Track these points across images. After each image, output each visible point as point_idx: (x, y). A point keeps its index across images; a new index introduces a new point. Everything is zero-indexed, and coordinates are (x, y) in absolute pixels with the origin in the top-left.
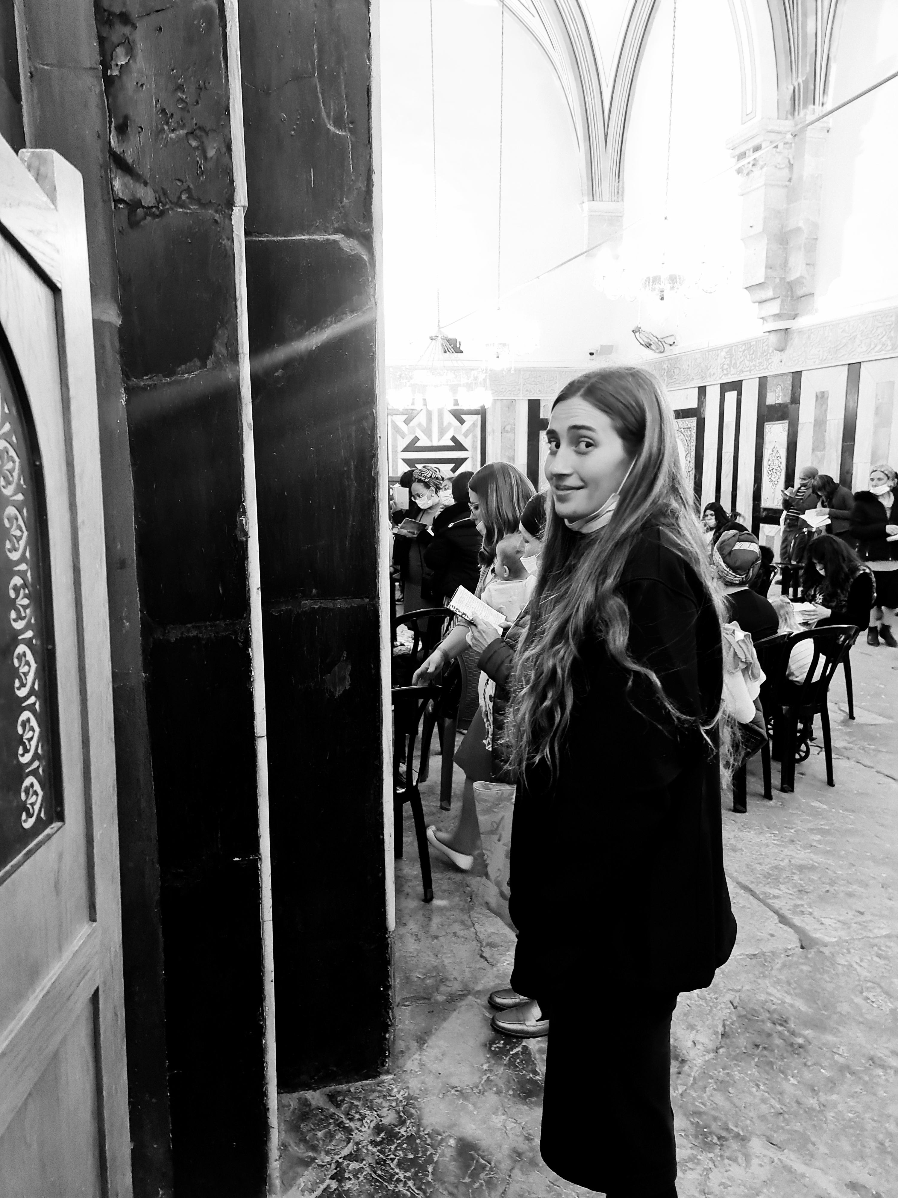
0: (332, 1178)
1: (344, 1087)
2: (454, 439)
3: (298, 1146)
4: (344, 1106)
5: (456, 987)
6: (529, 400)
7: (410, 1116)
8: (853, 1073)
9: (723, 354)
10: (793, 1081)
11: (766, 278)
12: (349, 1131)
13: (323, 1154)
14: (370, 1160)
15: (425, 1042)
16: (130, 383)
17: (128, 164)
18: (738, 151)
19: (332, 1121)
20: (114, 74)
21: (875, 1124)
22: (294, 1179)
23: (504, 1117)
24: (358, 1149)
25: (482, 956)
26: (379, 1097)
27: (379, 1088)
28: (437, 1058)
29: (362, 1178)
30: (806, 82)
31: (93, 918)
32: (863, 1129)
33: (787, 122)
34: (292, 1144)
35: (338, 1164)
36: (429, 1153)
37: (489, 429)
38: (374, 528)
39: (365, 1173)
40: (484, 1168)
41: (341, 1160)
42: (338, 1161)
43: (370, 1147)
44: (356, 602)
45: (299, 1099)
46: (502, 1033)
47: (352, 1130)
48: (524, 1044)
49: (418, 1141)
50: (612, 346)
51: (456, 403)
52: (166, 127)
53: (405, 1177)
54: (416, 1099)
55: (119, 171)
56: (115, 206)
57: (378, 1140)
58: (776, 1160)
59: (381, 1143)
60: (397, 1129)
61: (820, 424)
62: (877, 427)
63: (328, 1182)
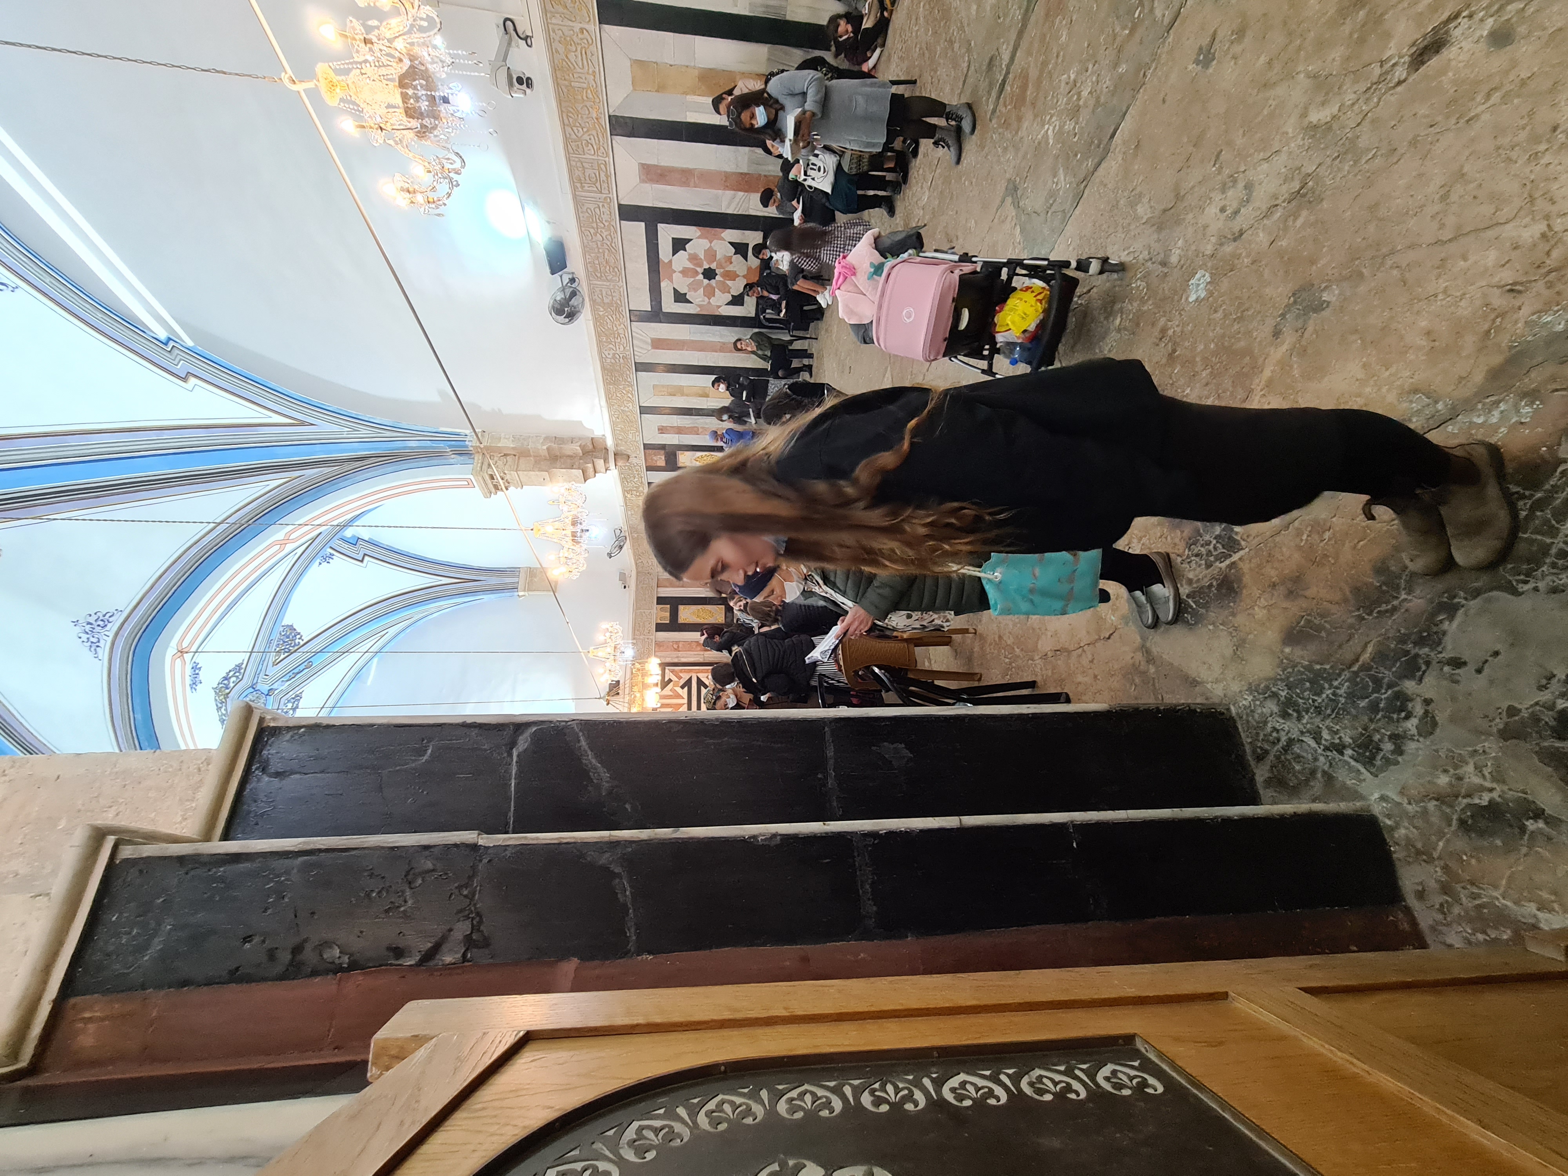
0: (1342, 754)
1: (1248, 749)
2: (682, 687)
3: (1312, 787)
4: (1266, 746)
5: (1139, 656)
6: (656, 631)
7: (1267, 688)
8: (1174, 351)
9: (629, 496)
10: (1188, 391)
11: (579, 468)
12: (1291, 742)
13: (1317, 764)
14: (1317, 721)
15: (1194, 680)
16: (633, 950)
17: (432, 947)
18: (493, 490)
19: (1283, 757)
20: (347, 961)
21: (1218, 329)
22: (1348, 789)
23: (1256, 608)
24: (1308, 732)
25: (1109, 638)
26: (1253, 716)
27: (1244, 717)
28: (1209, 668)
29: (1338, 727)
30: (450, 446)
31: (1225, 996)
32: (1223, 336)
33: (476, 458)
34: (1311, 793)
35: (1326, 749)
36: (1302, 669)
37: (676, 661)
38: (764, 722)
39: (1331, 724)
40: (1309, 621)
41: (1322, 747)
42: (1324, 750)
43: (1305, 721)
44: (828, 736)
45: (1265, 788)
46: (1178, 616)
47: (1290, 739)
48: (1185, 597)
49: (1291, 679)
50: (620, 573)
51: (657, 685)
52: (402, 909)
53: (1330, 689)
54: (1250, 684)
55: (438, 957)
56: (468, 961)
57: (1295, 714)
58: (1262, 393)
59: (1298, 712)
60: (1282, 699)
61: (680, 430)
62: (682, 395)
63: (1346, 758)
